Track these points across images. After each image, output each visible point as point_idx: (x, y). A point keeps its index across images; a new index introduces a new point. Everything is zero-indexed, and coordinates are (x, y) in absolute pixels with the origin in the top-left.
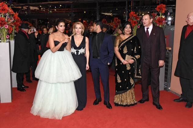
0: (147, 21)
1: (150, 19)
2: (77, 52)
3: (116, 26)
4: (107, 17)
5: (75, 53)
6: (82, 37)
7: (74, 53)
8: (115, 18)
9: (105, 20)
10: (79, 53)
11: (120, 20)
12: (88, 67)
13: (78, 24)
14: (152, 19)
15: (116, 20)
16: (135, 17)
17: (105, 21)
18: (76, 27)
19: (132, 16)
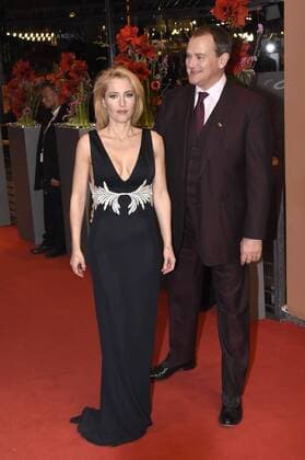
0: (204, 63)
1: (219, 53)
2: (125, 202)
3: (69, 89)
4: (34, 49)
5: (116, 208)
6: (134, 135)
7: (110, 207)
8: (63, 55)
9: (27, 64)
10: (133, 208)
11: (84, 64)
12: (173, 260)
13: (118, 75)
14: (226, 57)
15: (70, 63)
16: (138, 46)
17: (27, 70)
18: (110, 90)
19: (129, 42)
